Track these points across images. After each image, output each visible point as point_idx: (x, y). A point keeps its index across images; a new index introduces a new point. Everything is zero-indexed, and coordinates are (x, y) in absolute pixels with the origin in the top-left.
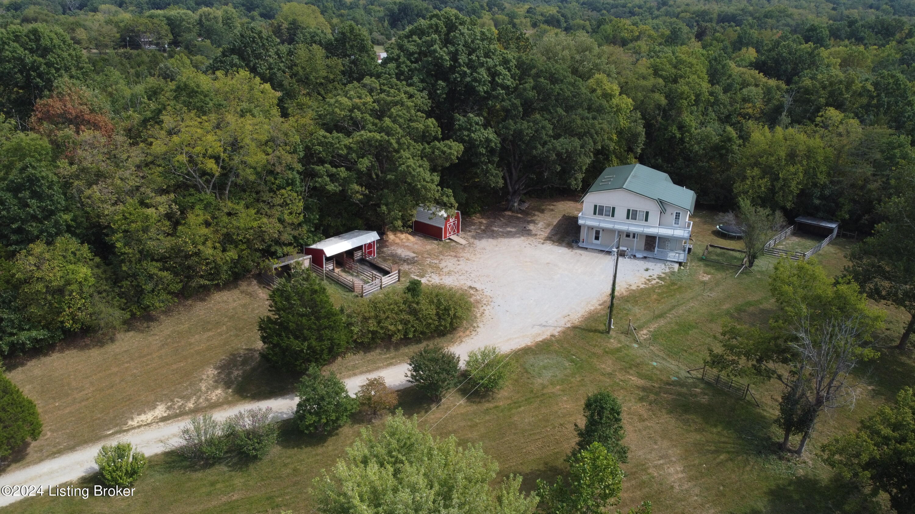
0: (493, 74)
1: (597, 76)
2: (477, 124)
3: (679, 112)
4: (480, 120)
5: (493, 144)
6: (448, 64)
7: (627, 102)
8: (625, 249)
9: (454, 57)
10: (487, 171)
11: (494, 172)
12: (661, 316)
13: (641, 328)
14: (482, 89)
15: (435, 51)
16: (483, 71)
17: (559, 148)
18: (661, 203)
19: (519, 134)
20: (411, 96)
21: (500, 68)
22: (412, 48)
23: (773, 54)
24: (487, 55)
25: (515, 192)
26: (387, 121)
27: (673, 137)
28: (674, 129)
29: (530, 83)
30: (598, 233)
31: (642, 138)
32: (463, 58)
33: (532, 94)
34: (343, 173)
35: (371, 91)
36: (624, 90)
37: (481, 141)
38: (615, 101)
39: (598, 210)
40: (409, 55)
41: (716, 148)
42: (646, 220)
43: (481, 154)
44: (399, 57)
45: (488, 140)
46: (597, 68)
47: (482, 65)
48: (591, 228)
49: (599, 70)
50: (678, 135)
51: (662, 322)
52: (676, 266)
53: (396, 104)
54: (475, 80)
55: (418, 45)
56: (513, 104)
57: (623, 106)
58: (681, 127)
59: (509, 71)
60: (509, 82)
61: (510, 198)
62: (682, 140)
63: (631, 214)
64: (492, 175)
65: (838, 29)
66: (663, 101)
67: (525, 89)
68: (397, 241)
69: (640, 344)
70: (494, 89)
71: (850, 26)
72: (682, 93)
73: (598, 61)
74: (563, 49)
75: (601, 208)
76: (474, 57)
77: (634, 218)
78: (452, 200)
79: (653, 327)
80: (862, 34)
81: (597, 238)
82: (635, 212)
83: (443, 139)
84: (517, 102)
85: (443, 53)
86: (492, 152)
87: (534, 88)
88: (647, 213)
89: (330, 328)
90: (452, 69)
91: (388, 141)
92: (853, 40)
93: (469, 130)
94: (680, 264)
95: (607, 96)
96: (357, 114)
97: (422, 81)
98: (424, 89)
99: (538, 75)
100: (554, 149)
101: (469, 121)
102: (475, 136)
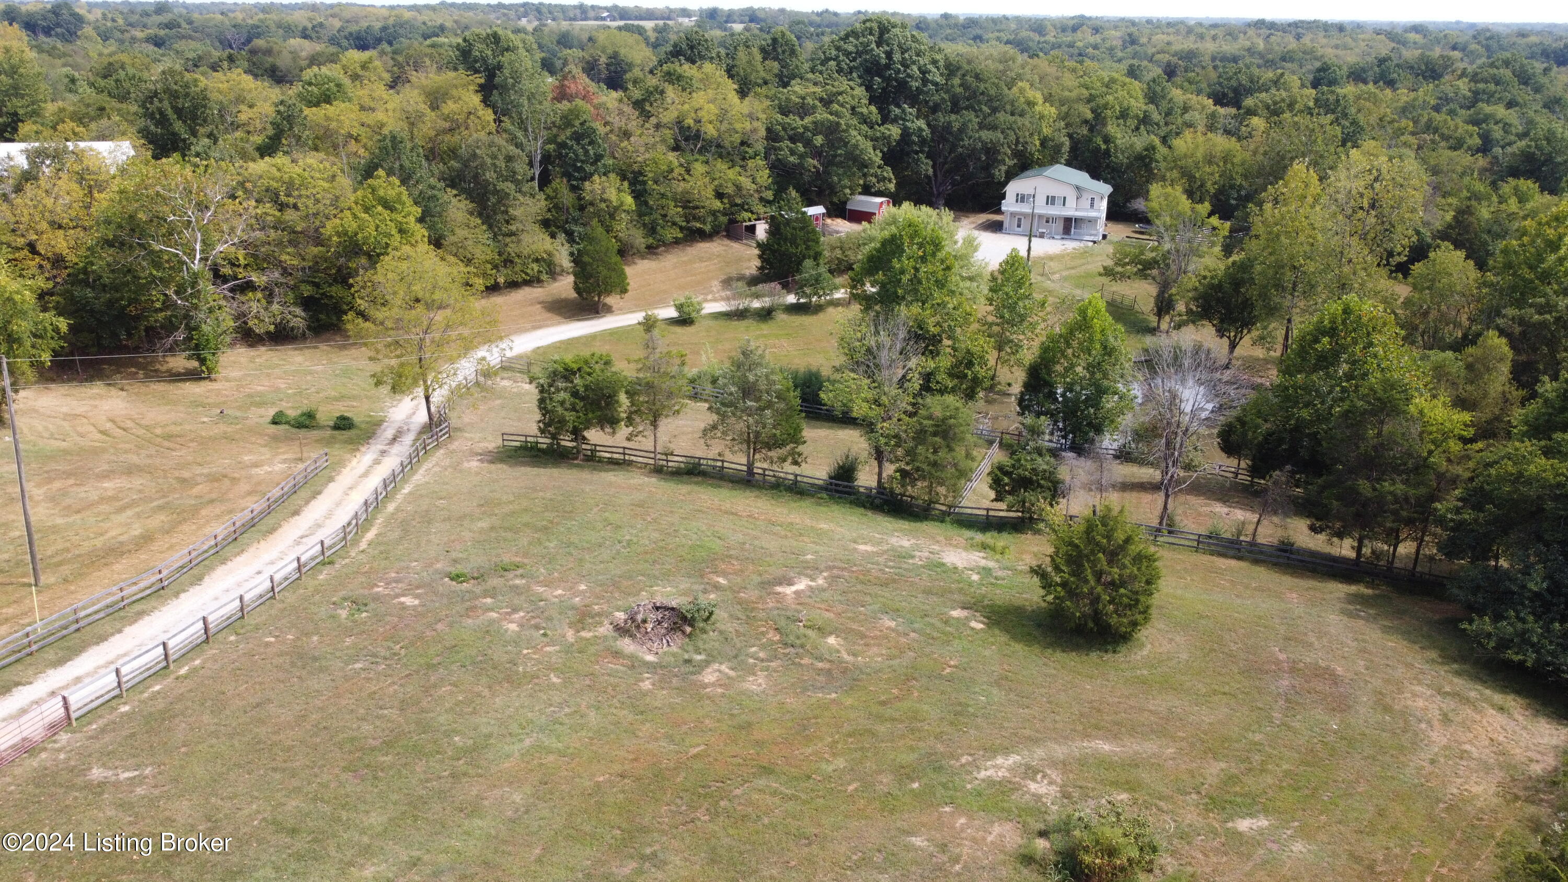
0: (924, 72)
1: (1020, 84)
2: (911, 114)
3: (1104, 125)
4: (914, 111)
5: (924, 134)
6: (883, 61)
7: (1051, 111)
8: (1044, 231)
9: (889, 55)
10: (918, 160)
11: (925, 161)
12: (1073, 268)
13: (1054, 273)
14: (915, 84)
15: (872, 50)
16: (915, 68)
17: (984, 138)
18: (1078, 188)
19: (948, 127)
20: (852, 88)
21: (930, 67)
22: (851, 48)
24: (918, 55)
25: (939, 194)
26: (835, 107)
27: (1098, 149)
28: (1099, 141)
29: (956, 81)
30: (1019, 220)
31: (1066, 147)
32: (897, 57)
33: (959, 90)
34: (800, 147)
35: (815, 84)
36: (1048, 99)
37: (914, 130)
38: (1038, 108)
39: (1021, 198)
40: (847, 54)
41: (1140, 157)
42: (1064, 205)
43: (914, 142)
44: (837, 57)
45: (920, 129)
46: (1020, 77)
47: (914, 63)
48: (1013, 214)
49: (1021, 80)
50: (1103, 147)
51: (1073, 271)
52: (1091, 244)
53: (840, 93)
54: (909, 76)
55: (856, 46)
56: (943, 99)
57: (1046, 113)
58: (1107, 140)
59: (938, 68)
60: (938, 79)
61: (934, 199)
62: (1107, 152)
63: (1051, 200)
64: (923, 164)
66: (1089, 115)
67: (953, 86)
68: (836, 221)
69: (1053, 281)
70: (925, 85)
72: (1107, 103)
73: (1021, 71)
74: (986, 59)
75: (1023, 195)
76: (906, 55)
77: (1053, 204)
79: (1065, 273)
81: (1019, 226)
82: (1053, 198)
83: (883, 124)
84: (946, 97)
85: (880, 52)
86: (923, 141)
87: (961, 85)
88: (1065, 198)
89: (813, 240)
90: (887, 67)
91: (838, 123)
93: (904, 120)
94: (1095, 242)
95: (1031, 104)
96: (809, 100)
97: (860, 77)
98: (861, 85)
99: (964, 75)
100: (980, 138)
101: (904, 111)
102: (909, 124)
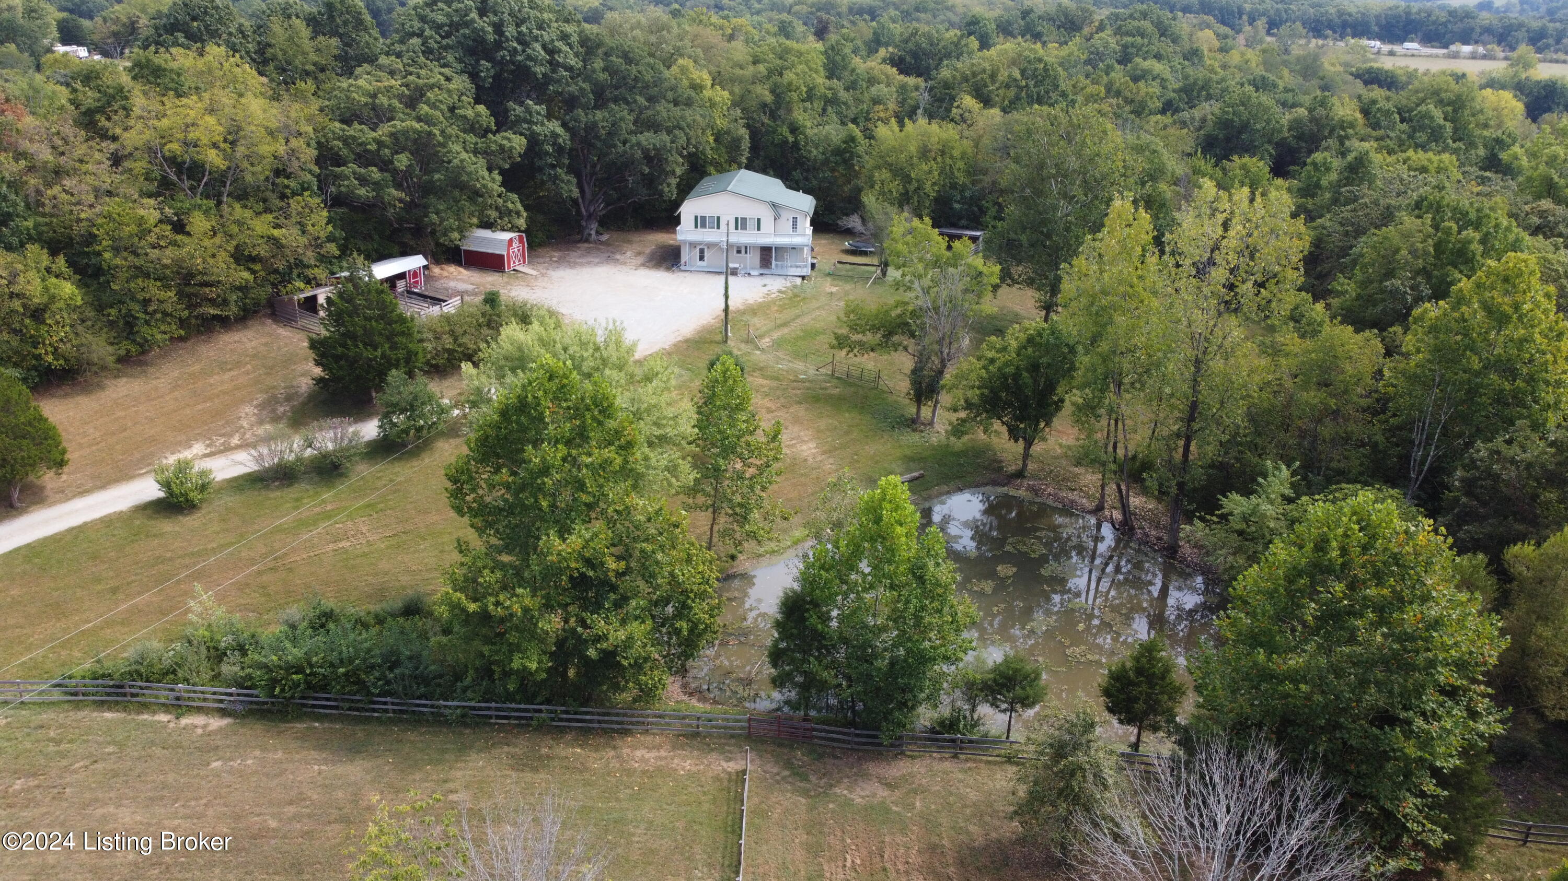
0: (551, 51)
1: (680, 61)
2: (538, 113)
3: (789, 111)
4: (542, 109)
5: (561, 140)
6: (491, 37)
7: (722, 96)
8: (737, 265)
9: (498, 28)
10: (556, 177)
11: (566, 178)
12: (785, 324)
13: (761, 337)
14: (539, 70)
15: (473, 21)
16: (537, 46)
17: (644, 143)
18: (774, 206)
19: (592, 127)
20: (448, 79)
21: (559, 44)
22: (440, 18)
23: (911, 45)
24: (540, 28)
25: (590, 216)
26: (424, 108)
27: (786, 142)
28: (785, 131)
29: (598, 64)
30: (702, 250)
31: (746, 144)
32: (510, 31)
33: (603, 76)
34: (375, 173)
35: (392, 73)
36: (718, 79)
37: (546, 136)
38: (707, 93)
39: (701, 222)
40: (437, 27)
41: (838, 152)
42: (759, 229)
43: (547, 153)
44: (423, 31)
45: (555, 135)
46: (679, 52)
47: (536, 39)
48: (693, 245)
49: (682, 55)
50: (791, 139)
51: (786, 330)
52: (799, 280)
53: (432, 87)
54: (529, 58)
55: (448, 15)
56: (582, 89)
57: (718, 99)
58: (794, 129)
59: (571, 48)
60: (573, 61)
61: (584, 223)
62: (796, 145)
63: (741, 223)
64: (563, 181)
65: (1009, 23)
66: (769, 98)
67: (594, 71)
68: (445, 274)
69: (763, 350)
70: (554, 71)
71: (1023, 18)
72: (790, 84)
73: (679, 44)
74: (632, 29)
75: (703, 218)
76: (524, 29)
77: (744, 227)
78: (520, 207)
79: (776, 335)
80: (1040, 28)
81: (702, 258)
82: (744, 220)
83: (498, 131)
84: (587, 86)
85: (484, 24)
86: (560, 150)
87: (605, 69)
88: (759, 220)
89: (403, 333)
90: (498, 45)
91: (430, 134)
92: (1028, 37)
93: (530, 122)
94: (803, 278)
95: (697, 87)
96: (383, 100)
97: (460, 60)
98: (462, 72)
99: (607, 54)
100: (638, 144)
101: (528, 111)
102: (537, 129)
